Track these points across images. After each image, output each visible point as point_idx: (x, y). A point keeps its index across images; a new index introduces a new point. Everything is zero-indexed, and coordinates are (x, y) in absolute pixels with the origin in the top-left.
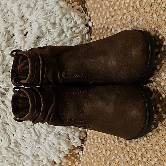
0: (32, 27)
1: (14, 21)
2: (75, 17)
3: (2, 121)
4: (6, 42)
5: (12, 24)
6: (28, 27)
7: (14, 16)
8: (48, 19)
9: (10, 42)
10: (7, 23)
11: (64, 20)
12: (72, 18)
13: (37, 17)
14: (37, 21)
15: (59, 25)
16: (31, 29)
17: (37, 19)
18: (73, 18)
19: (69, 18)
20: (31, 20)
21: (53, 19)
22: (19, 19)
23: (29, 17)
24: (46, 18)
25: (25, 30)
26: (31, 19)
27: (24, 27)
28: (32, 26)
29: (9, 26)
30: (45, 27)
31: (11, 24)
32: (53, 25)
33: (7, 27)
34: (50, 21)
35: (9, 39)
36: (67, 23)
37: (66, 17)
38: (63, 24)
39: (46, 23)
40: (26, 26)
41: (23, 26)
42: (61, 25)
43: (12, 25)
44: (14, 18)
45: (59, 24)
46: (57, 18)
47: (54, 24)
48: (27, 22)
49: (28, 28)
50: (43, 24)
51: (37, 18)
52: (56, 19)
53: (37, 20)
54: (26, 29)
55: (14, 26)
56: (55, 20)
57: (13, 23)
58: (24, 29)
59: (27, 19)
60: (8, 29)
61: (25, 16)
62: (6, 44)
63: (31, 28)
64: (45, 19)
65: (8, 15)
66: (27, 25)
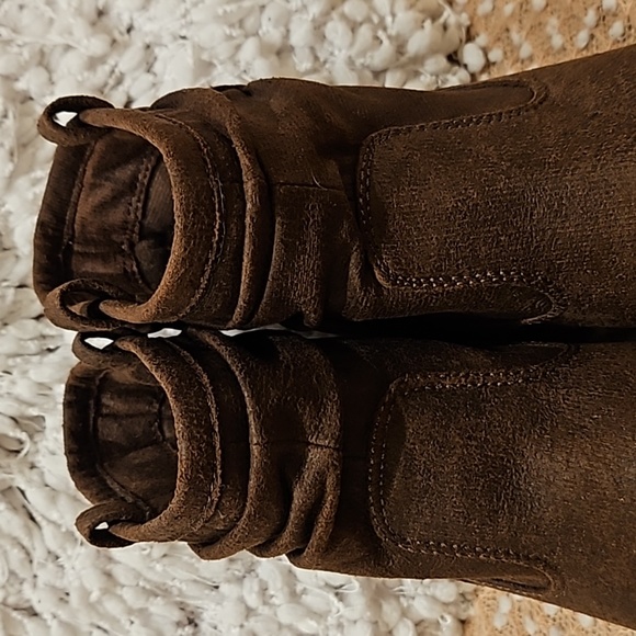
0: (155, 74)
1: (54, 38)
2: (394, 15)
3: (5, 599)
4: (12, 154)
5: (42, 53)
6: (136, 69)
7: (54, 10)
8: (250, 23)
9: (34, 154)
10: (16, 49)
11: (336, 30)
12: (376, 19)
13: (184, 16)
14: (184, 38)
15: (312, 58)
16: (154, 85)
17: (182, 27)
18: (382, 19)
19: (359, 19)
20: (146, 34)
21: (276, 27)
22: (80, 28)
23: (135, 16)
24: (235, 20)
25: (121, 88)
26: (148, 27)
27: (113, 72)
28: (157, 67)
29: (24, 68)
30: (230, 67)
31: (38, 58)
32: (274, 58)
33: (11, 70)
34: (256, 34)
35: (25, 140)
36: (352, 44)
37: (344, 17)
38: (332, 54)
39: (238, 47)
40: (122, 67)
41: (107, 68)
42: (316, 58)
43: (40, 64)
44: (51, 21)
45: (307, 51)
46: (295, 18)
47: (279, 53)
48: (126, 46)
49: (134, 80)
50: (223, 51)
51: (183, 21)
52: (293, 27)
53: (183, 33)
54: (119, 82)
55: (53, 66)
56: (288, 31)
57: (46, 50)
58: (112, 82)
59: (124, 29)
60: (21, 85)
61: (114, 13)
62: (10, 167)
63: (150, 78)
64: (232, 26)
65: (15, 9)
66: (127, 61)
